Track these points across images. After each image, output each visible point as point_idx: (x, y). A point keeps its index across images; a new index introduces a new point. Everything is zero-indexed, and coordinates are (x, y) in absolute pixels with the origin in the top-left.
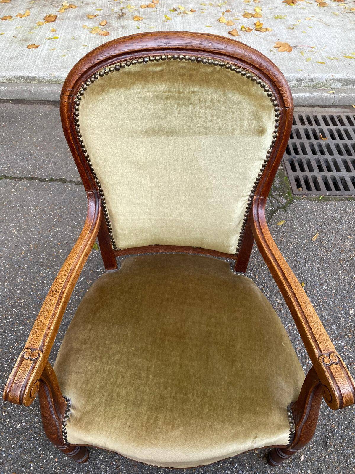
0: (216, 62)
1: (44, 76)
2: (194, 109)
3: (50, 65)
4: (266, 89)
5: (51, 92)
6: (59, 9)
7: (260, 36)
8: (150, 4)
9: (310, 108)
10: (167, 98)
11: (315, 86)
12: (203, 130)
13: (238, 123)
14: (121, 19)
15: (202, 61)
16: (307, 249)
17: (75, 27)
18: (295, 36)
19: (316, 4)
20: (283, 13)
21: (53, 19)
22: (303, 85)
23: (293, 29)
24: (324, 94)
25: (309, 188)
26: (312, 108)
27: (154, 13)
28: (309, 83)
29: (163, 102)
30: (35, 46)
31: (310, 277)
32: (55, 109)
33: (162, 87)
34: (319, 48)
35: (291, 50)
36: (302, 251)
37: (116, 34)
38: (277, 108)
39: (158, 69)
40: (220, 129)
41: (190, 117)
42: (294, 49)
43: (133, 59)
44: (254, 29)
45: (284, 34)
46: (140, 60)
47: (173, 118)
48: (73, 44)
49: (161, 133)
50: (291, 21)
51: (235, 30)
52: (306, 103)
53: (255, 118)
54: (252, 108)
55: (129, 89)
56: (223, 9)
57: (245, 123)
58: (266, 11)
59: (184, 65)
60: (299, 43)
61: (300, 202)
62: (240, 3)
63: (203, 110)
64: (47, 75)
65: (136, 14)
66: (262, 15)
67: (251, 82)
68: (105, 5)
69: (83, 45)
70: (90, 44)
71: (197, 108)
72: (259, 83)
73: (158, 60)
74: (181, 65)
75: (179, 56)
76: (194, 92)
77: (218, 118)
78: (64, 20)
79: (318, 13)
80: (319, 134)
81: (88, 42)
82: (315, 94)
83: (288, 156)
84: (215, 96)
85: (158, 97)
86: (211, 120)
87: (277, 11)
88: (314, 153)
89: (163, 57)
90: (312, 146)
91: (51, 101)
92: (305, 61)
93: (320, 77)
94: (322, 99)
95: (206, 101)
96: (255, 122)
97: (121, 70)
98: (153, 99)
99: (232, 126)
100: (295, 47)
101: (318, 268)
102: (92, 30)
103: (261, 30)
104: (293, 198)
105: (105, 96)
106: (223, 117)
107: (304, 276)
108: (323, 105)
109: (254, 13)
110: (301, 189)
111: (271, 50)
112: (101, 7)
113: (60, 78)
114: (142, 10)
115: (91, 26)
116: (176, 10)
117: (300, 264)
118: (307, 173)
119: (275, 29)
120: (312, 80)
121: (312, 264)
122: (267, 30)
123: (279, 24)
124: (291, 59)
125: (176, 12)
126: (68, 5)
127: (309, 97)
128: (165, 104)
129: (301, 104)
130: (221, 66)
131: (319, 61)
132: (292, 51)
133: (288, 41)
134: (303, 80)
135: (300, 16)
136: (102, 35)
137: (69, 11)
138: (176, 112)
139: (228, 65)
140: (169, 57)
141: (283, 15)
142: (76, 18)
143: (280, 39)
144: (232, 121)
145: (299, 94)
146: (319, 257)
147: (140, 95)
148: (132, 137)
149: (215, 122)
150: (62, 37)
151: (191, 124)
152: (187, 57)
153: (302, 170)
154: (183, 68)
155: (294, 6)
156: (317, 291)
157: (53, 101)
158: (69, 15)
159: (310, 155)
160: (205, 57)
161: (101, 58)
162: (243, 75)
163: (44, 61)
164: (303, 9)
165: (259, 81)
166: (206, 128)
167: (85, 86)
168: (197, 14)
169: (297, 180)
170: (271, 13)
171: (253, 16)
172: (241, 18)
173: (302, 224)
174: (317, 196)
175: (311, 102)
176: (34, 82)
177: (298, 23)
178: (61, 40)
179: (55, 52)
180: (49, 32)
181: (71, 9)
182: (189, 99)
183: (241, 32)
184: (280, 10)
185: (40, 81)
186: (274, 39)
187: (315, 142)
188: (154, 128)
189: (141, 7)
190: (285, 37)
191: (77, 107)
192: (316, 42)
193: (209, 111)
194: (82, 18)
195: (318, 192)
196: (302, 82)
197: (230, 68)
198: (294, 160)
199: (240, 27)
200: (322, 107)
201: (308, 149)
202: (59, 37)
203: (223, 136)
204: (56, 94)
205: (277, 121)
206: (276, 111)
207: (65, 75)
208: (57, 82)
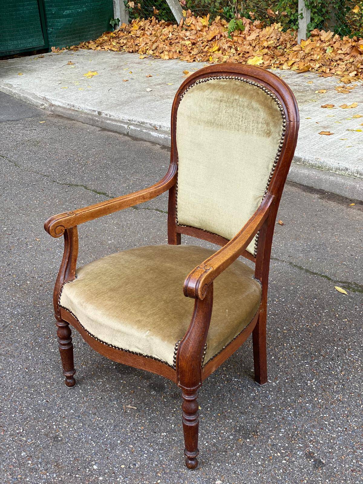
0: (256, 84)
1: (310, 158)
3: (325, 151)
10: (221, 101)
12: (237, 127)
13: (256, 124)
29: (218, 103)
30: (328, 133)
32: (301, 192)
33: (220, 94)
38: (285, 121)
39: (224, 83)
40: (246, 128)
46: (218, 77)
47: (222, 115)
49: (215, 124)
53: (266, 123)
54: (265, 115)
55: (204, 92)
57: (260, 126)
63: (238, 113)
67: (271, 99)
71: (235, 110)
73: (227, 79)
75: (241, 78)
76: (236, 99)
77: (246, 119)
84: (246, 104)
85: (217, 100)
86: (242, 121)
95: (240, 107)
96: (265, 126)
98: (214, 100)
99: (252, 127)
106: (248, 119)
128: (220, 105)
130: (258, 87)
138: (224, 111)
139: (261, 87)
144: (253, 123)
147: (208, 97)
148: (199, 124)
149: (244, 122)
151: (231, 121)
154: (237, 84)
162: (268, 94)
165: (277, 100)
166: (238, 125)
167: (188, 89)
176: (298, 163)
178: (362, 134)
179: (343, 142)
180: (358, 125)
182: (232, 104)
188: (211, 121)
191: (180, 101)
193: (241, 114)
197: (262, 88)
203: (247, 133)
204: (312, 180)
205: (284, 131)
206: (284, 122)
207: (332, 163)
208: (319, 168)
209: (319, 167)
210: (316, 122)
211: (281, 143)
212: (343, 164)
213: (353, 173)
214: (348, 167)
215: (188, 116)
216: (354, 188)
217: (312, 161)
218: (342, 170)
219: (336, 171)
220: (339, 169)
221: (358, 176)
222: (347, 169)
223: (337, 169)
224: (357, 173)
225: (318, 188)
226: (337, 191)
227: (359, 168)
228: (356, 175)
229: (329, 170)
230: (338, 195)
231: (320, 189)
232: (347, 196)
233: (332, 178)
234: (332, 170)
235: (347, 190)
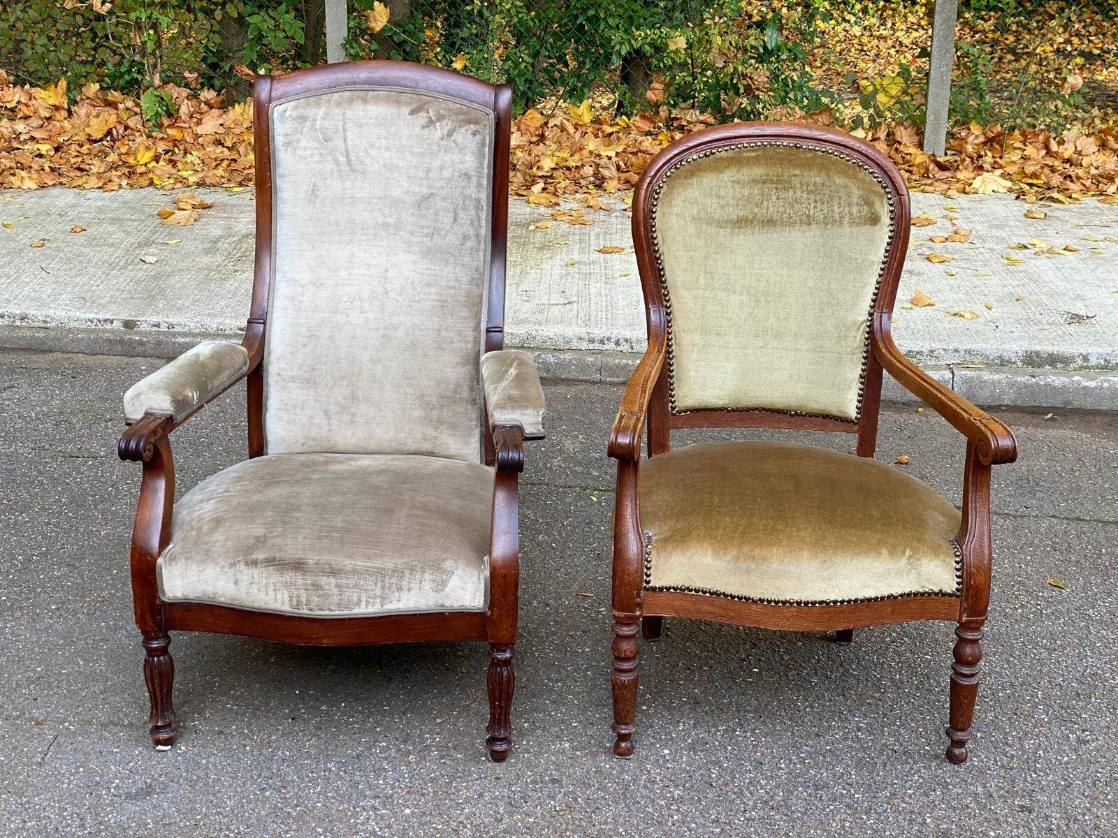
0: (817, 148)
2: (795, 193)
4: (876, 175)
10: (764, 182)
12: (804, 218)
13: (847, 209)
15: (801, 147)
29: (759, 186)
33: (758, 171)
38: (889, 196)
39: (753, 154)
40: (825, 217)
41: (790, 203)
43: (725, 146)
46: (733, 147)
47: (771, 204)
49: (756, 222)
53: (866, 203)
54: (861, 192)
55: (722, 173)
57: (855, 210)
59: (781, 151)
63: (805, 196)
67: (857, 169)
71: (798, 194)
72: (866, 169)
73: (753, 147)
74: (778, 150)
75: (775, 142)
76: (795, 176)
77: (823, 203)
84: (818, 180)
85: (754, 181)
86: (815, 207)
89: (759, 144)
95: (808, 185)
96: (866, 208)
97: (711, 157)
98: (748, 182)
99: (839, 213)
105: (694, 180)
106: (828, 203)
128: (762, 188)
130: (823, 152)
138: (774, 197)
139: (830, 151)
140: (765, 143)
144: (839, 208)
147: (734, 179)
148: (721, 227)
149: (819, 209)
151: (792, 212)
152: (785, 144)
154: (780, 153)
160: (805, 144)
161: (691, 145)
162: (848, 161)
165: (865, 167)
166: (808, 216)
167: (668, 174)
182: (789, 183)
188: (747, 217)
191: (656, 196)
193: (812, 197)
197: (833, 153)
203: (829, 226)
205: (891, 212)
206: (890, 199)
211: (891, 231)
215: (693, 218)
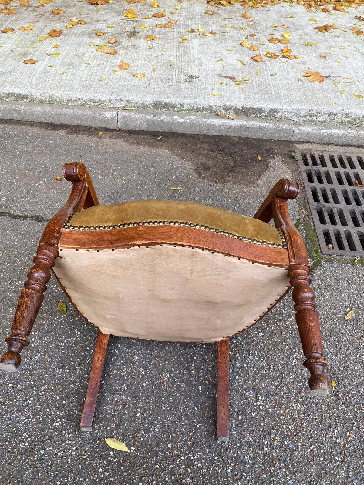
1: (37, 94)
3: (45, 83)
5: (43, 113)
6: (66, 24)
7: (287, 63)
8: (166, 24)
9: (343, 148)
11: (350, 122)
14: (133, 38)
16: (339, 330)
17: (81, 44)
18: (327, 65)
19: (351, 32)
20: (314, 40)
21: (58, 34)
22: (336, 120)
23: (325, 57)
24: (361, 132)
25: (341, 247)
26: (346, 148)
27: (169, 33)
28: (343, 119)
30: (32, 62)
31: (343, 373)
32: (45, 132)
34: (356, 80)
35: (323, 80)
36: (332, 334)
37: (124, 53)
42: (326, 79)
44: (281, 55)
45: (315, 63)
48: (76, 61)
50: (323, 48)
51: (260, 55)
52: (339, 142)
56: (247, 33)
58: (295, 37)
60: (333, 73)
61: (330, 265)
62: (266, 28)
64: (40, 94)
65: (150, 33)
66: (291, 41)
68: (118, 23)
69: (86, 64)
70: (94, 63)
78: (70, 36)
79: (354, 42)
80: (353, 179)
81: (93, 60)
82: (350, 131)
83: (315, 204)
87: (308, 37)
88: (348, 202)
90: (345, 193)
91: (42, 123)
92: (338, 93)
93: (357, 112)
94: (358, 138)
100: (327, 77)
101: (354, 360)
102: (98, 48)
103: (289, 57)
104: (322, 258)
107: (335, 370)
108: (359, 144)
109: (281, 38)
110: (330, 246)
111: (299, 79)
112: (113, 24)
113: (55, 97)
114: (157, 30)
115: (98, 43)
116: (194, 31)
117: (329, 353)
118: (339, 227)
119: (305, 57)
120: (347, 115)
121: (345, 354)
122: (296, 57)
123: (309, 51)
124: (323, 90)
125: (195, 34)
126: (76, 21)
127: (343, 135)
129: (332, 142)
131: (356, 94)
132: (324, 82)
133: (319, 71)
134: (336, 115)
135: (333, 44)
136: (109, 54)
137: (77, 26)
141: (314, 42)
142: (83, 34)
143: (311, 68)
145: (331, 131)
146: (355, 344)
150: (65, 53)
153: (333, 223)
155: (326, 33)
156: (353, 396)
157: (45, 123)
158: (76, 31)
159: (343, 205)
163: (40, 78)
164: (337, 37)
168: (217, 36)
169: (327, 235)
170: (301, 39)
171: (280, 42)
172: (267, 43)
173: (332, 295)
174: (351, 258)
175: (344, 141)
176: (25, 100)
177: (331, 52)
178: (63, 57)
179: (53, 69)
180: (51, 47)
181: (79, 25)
183: (266, 58)
184: (311, 36)
185: (32, 100)
186: (303, 67)
187: (349, 188)
189: (156, 26)
190: (316, 65)
192: (352, 73)
194: (90, 35)
195: (353, 253)
196: (335, 117)
198: (324, 209)
199: (265, 53)
200: (358, 147)
201: (341, 197)
202: (61, 53)
204: (49, 116)
207: (61, 94)
208: (51, 102)
209: (49, 101)
210: (11, 49)
212: (74, 95)
213: (86, 102)
214: (79, 97)
216: (95, 117)
217: (40, 96)
218: (74, 100)
219: (68, 102)
220: (71, 100)
221: (92, 104)
222: (79, 99)
223: (69, 100)
224: (90, 102)
225: (59, 123)
226: (79, 123)
227: (91, 96)
228: (89, 103)
229: (60, 102)
230: (81, 126)
231: (61, 124)
232: (90, 125)
233: (70, 111)
234: (64, 102)
235: (89, 120)
